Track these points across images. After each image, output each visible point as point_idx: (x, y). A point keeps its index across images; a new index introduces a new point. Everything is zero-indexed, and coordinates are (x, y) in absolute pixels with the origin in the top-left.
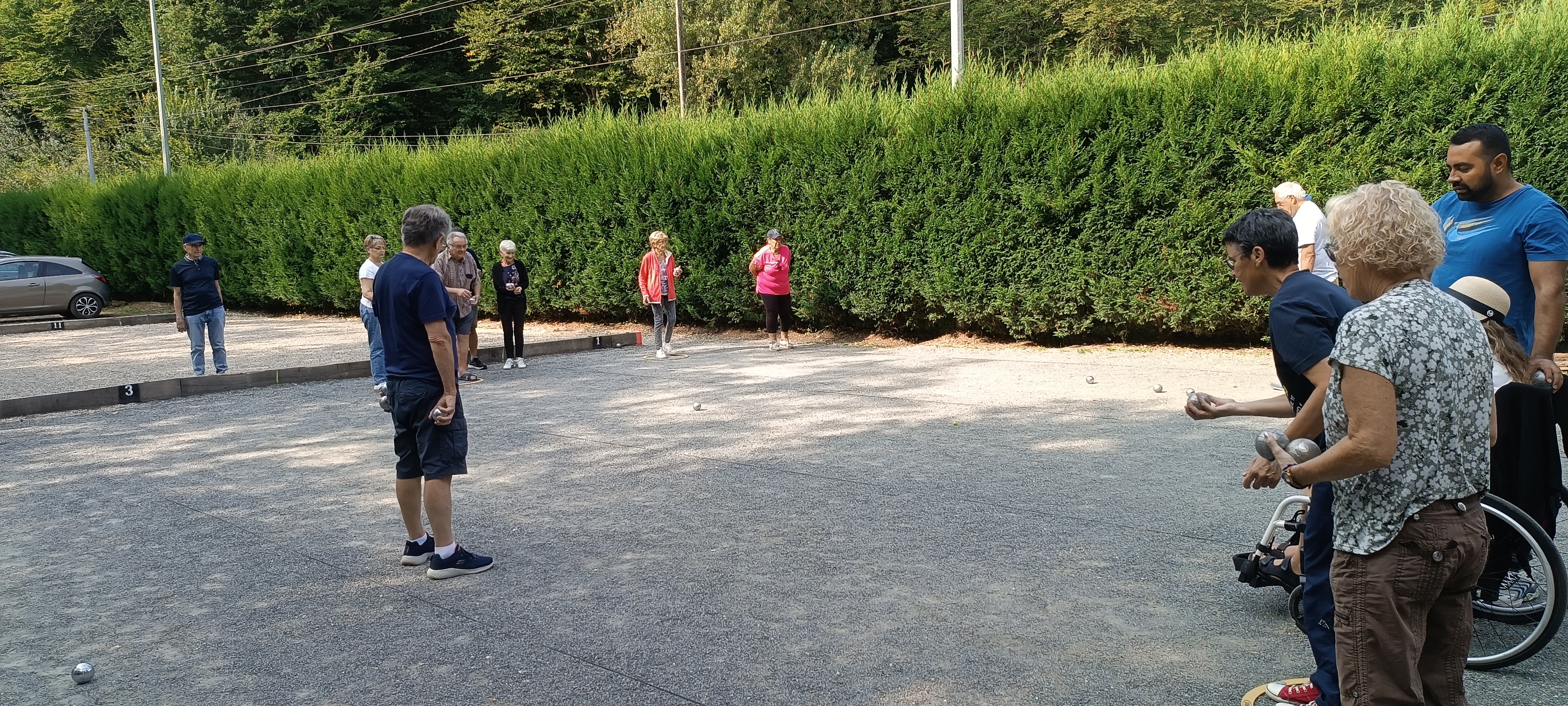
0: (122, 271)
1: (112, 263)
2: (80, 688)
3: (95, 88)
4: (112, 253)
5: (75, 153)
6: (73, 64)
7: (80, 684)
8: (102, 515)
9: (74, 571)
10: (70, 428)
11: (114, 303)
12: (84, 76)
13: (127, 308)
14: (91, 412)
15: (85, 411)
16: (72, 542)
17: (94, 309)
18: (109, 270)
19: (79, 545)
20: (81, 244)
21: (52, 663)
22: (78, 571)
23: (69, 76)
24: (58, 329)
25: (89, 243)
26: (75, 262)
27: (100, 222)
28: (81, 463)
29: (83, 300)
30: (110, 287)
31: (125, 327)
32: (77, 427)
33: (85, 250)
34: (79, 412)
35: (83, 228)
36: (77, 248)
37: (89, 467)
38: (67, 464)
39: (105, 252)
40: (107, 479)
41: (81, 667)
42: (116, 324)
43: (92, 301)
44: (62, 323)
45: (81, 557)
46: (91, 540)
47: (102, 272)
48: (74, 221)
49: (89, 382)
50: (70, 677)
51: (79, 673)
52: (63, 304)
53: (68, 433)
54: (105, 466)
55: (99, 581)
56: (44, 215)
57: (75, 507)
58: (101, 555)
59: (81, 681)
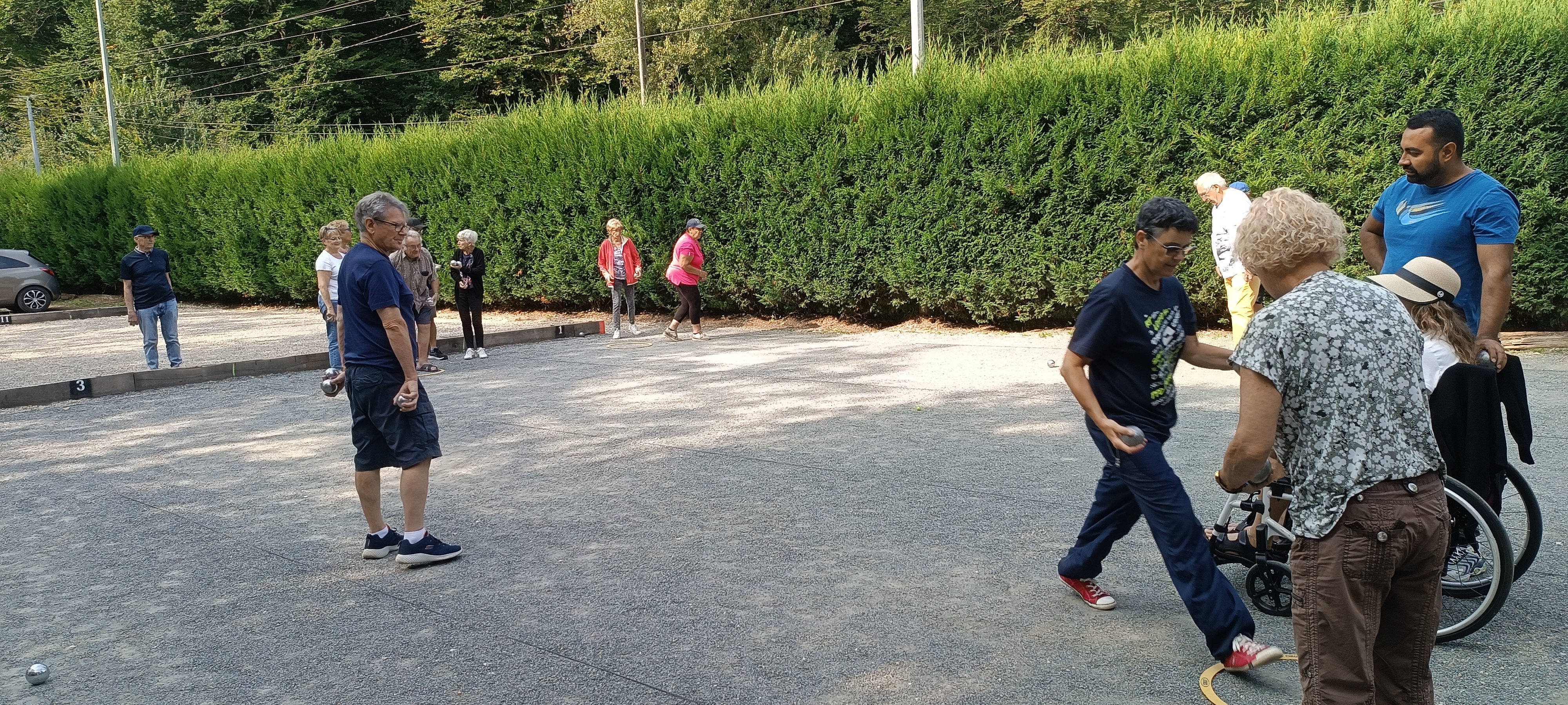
0: (71, 263)
1: (60, 255)
2: (35, 689)
3: (38, 76)
4: (60, 245)
5: (19, 143)
6: (16, 51)
7: (35, 685)
8: (55, 513)
9: (27, 570)
10: (20, 425)
11: (63, 296)
12: (27, 64)
13: (77, 301)
14: (41, 407)
15: (35, 407)
16: (23, 541)
17: (42, 302)
18: (57, 263)
19: (31, 544)
20: (28, 236)
21: (5, 664)
22: (31, 570)
23: (11, 64)
24: (5, 323)
25: (36, 235)
26: (21, 255)
27: (47, 213)
28: (31, 460)
29: (30, 293)
30: (59, 279)
31: (75, 321)
32: (27, 424)
33: (32, 242)
34: (29, 408)
35: (29, 220)
36: (23, 240)
37: (40, 464)
38: (17, 461)
39: (53, 245)
40: (59, 476)
41: (35, 668)
42: (65, 317)
43: (40, 295)
44: (9, 318)
45: (33, 557)
46: (43, 539)
47: (51, 265)
48: (20, 213)
49: (40, 378)
50: (24, 679)
51: (33, 674)
52: (10, 297)
53: (17, 430)
54: (57, 463)
55: (52, 580)
57: (26, 506)
58: (54, 553)
59: (35, 682)
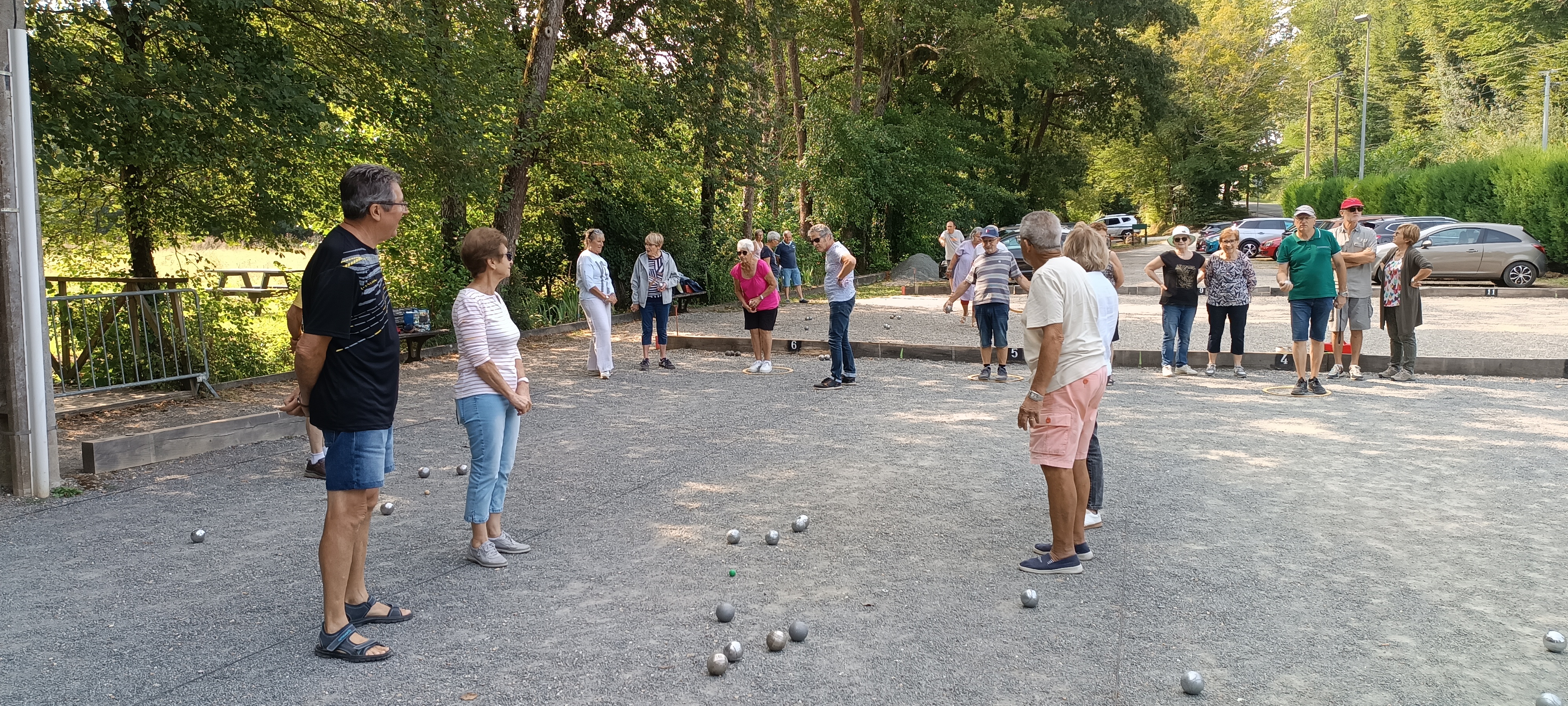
0: (1563, 241)
1: (1553, 232)
3: (1556, 51)
4: (1555, 223)
5: (1521, 121)
6: (1537, 28)
9: (1532, 536)
10: (1512, 394)
11: (1548, 274)
12: (1546, 40)
13: (1562, 279)
14: (1533, 381)
15: (1526, 380)
17: (1527, 278)
18: (1547, 240)
20: (1523, 212)
22: (1536, 537)
23: (1531, 41)
24: (1491, 295)
25: (1532, 211)
26: (1516, 230)
27: (1547, 189)
28: (1526, 430)
29: (1518, 269)
30: (1548, 257)
31: (1560, 300)
33: (1526, 218)
35: (1528, 196)
36: (1517, 216)
39: (1547, 220)
42: (1551, 295)
43: (1527, 270)
44: (1496, 290)
47: (1542, 242)
48: (1519, 189)
52: (1497, 271)
56: (1490, 183)
57: (1525, 473)
59: (1552, 649)
